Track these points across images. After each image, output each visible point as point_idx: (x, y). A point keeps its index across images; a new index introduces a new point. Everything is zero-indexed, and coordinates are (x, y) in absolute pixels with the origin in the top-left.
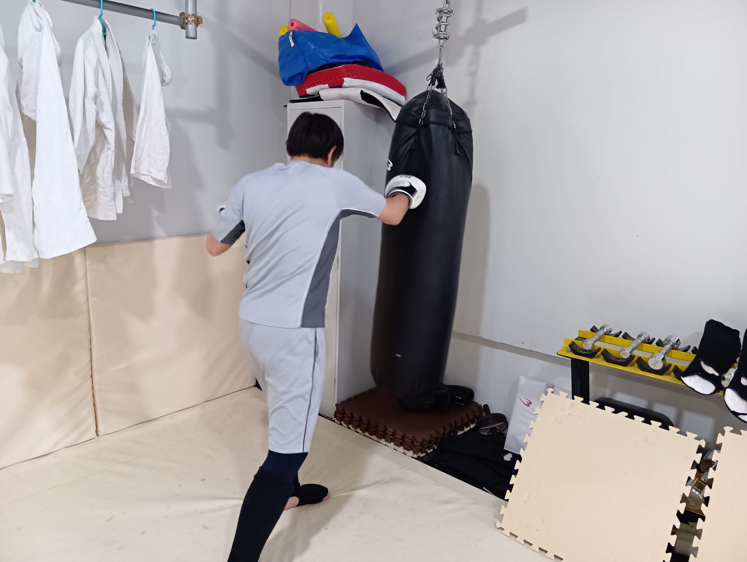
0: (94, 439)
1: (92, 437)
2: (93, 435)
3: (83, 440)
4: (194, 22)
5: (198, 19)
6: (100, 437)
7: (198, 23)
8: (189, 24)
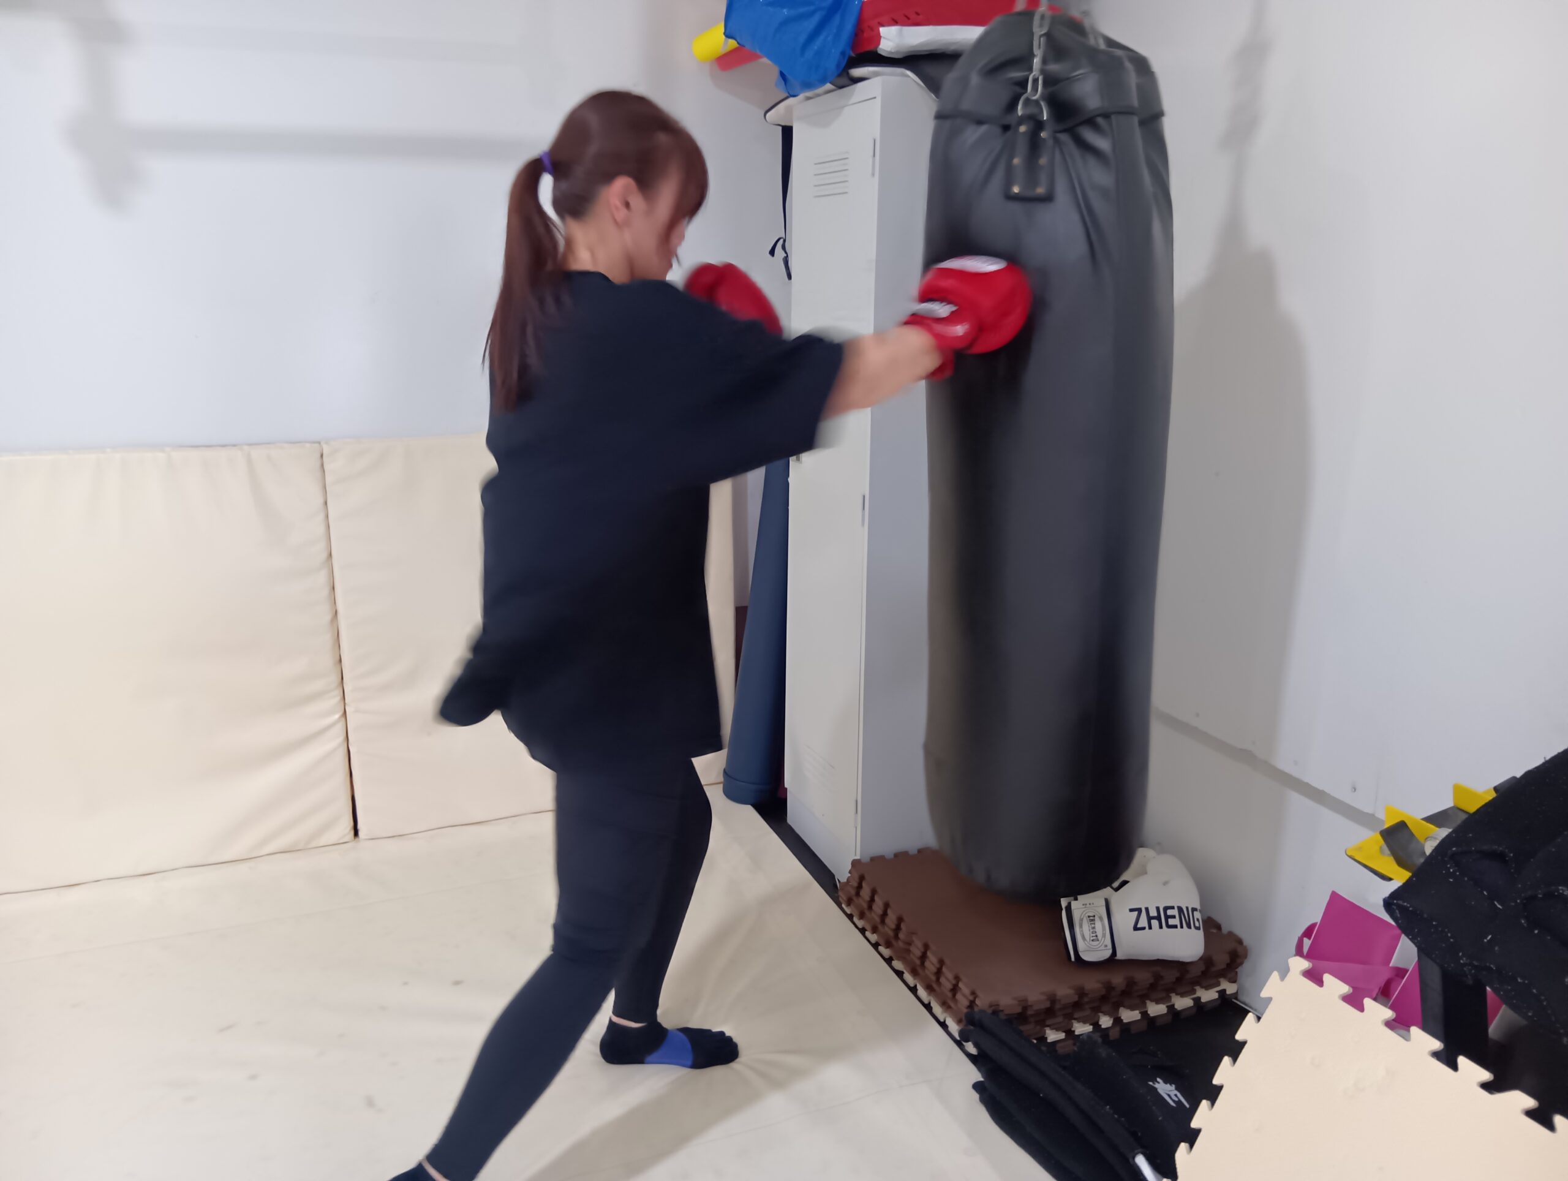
0: (348, 843)
1: (342, 839)
2: (349, 834)
3: (324, 840)
6: (358, 842)
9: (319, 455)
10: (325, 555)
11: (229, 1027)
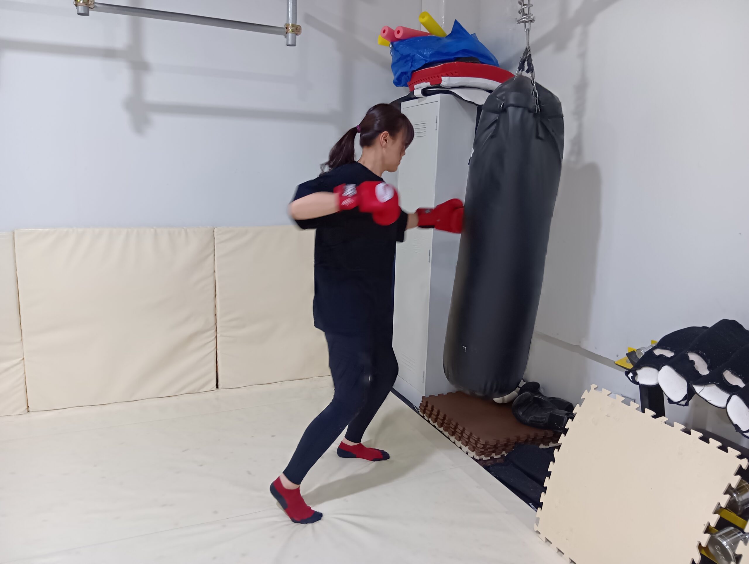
0: (214, 391)
1: (212, 389)
2: (214, 387)
3: (204, 390)
4: (293, 31)
5: (297, 28)
6: (219, 390)
7: (297, 32)
8: (288, 33)
9: (213, 231)
10: (213, 271)
11: (186, 450)
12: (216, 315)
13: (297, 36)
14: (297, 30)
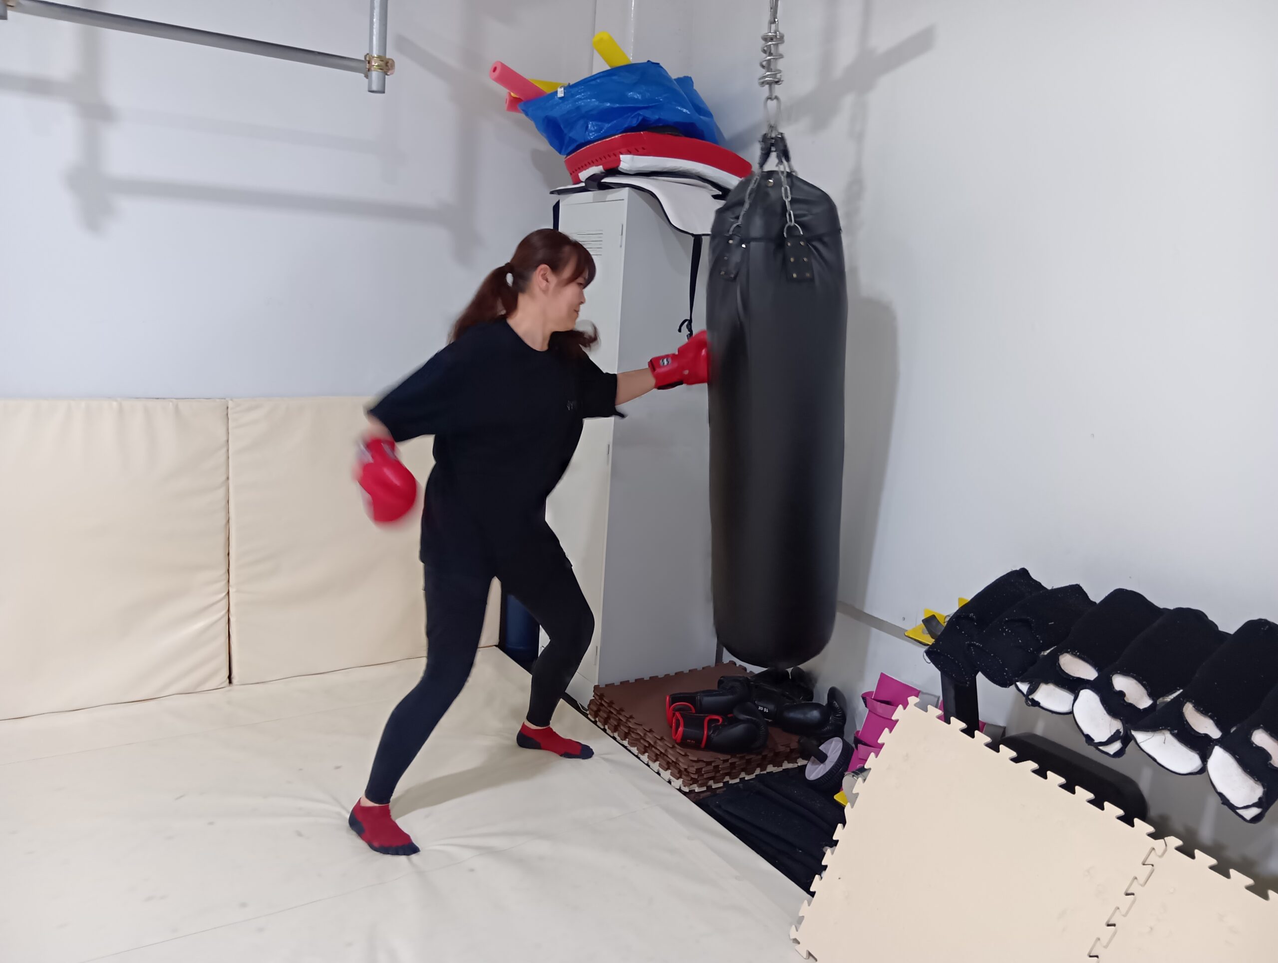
0: (224, 689)
1: (219, 685)
2: (225, 682)
3: (207, 686)
4: (380, 68)
5: (387, 63)
6: (233, 687)
7: (387, 69)
8: (371, 71)
9: (226, 407)
11: (182, 796)
12: (228, 554)
13: (386, 76)
14: (387, 66)
